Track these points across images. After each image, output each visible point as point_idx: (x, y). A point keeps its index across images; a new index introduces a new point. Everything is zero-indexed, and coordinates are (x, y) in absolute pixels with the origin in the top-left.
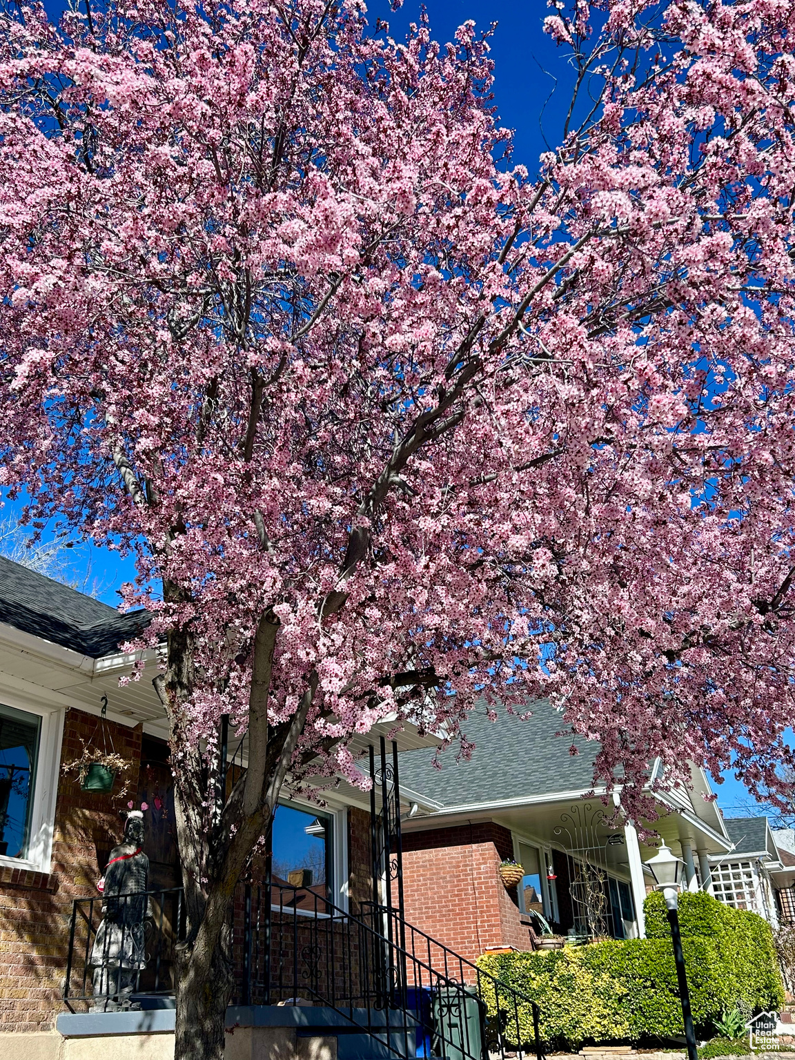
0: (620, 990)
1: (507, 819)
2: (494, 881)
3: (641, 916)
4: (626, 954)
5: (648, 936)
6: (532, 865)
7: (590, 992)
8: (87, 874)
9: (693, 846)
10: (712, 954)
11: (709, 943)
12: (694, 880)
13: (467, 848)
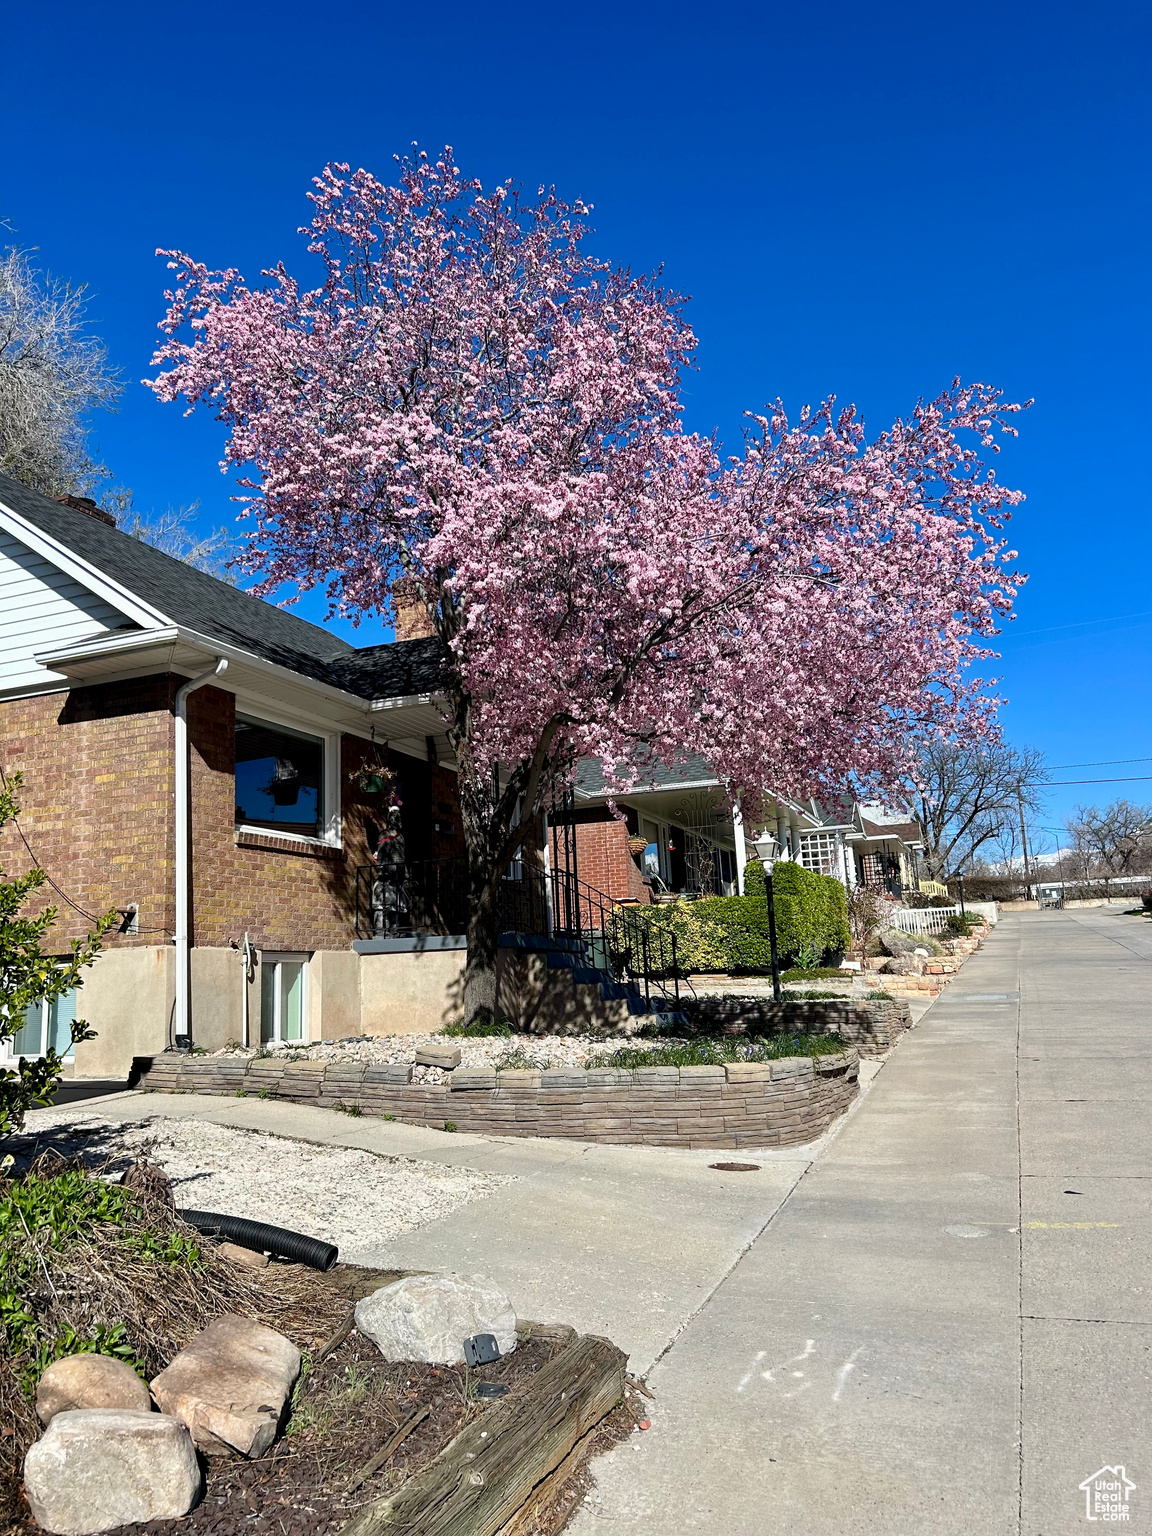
0: (721, 933)
1: (634, 802)
2: (623, 851)
3: (741, 879)
4: (729, 907)
5: (746, 894)
6: (652, 836)
7: (698, 935)
8: (363, 849)
9: (787, 823)
10: (796, 908)
11: (793, 900)
12: (786, 851)
13: (602, 825)
